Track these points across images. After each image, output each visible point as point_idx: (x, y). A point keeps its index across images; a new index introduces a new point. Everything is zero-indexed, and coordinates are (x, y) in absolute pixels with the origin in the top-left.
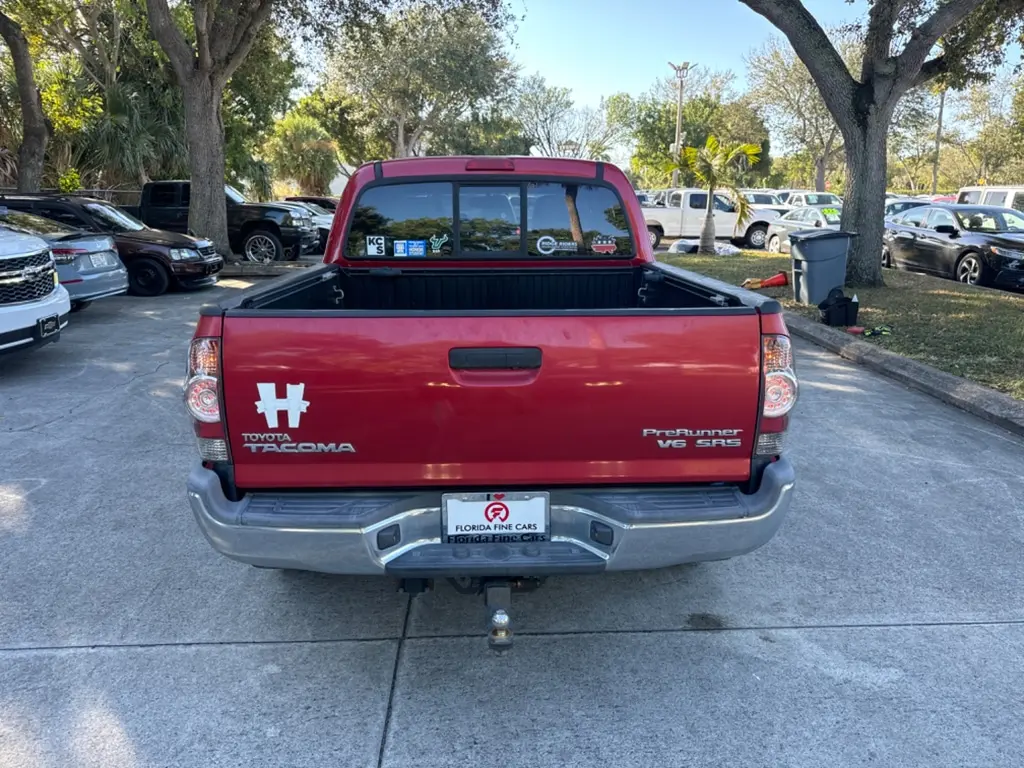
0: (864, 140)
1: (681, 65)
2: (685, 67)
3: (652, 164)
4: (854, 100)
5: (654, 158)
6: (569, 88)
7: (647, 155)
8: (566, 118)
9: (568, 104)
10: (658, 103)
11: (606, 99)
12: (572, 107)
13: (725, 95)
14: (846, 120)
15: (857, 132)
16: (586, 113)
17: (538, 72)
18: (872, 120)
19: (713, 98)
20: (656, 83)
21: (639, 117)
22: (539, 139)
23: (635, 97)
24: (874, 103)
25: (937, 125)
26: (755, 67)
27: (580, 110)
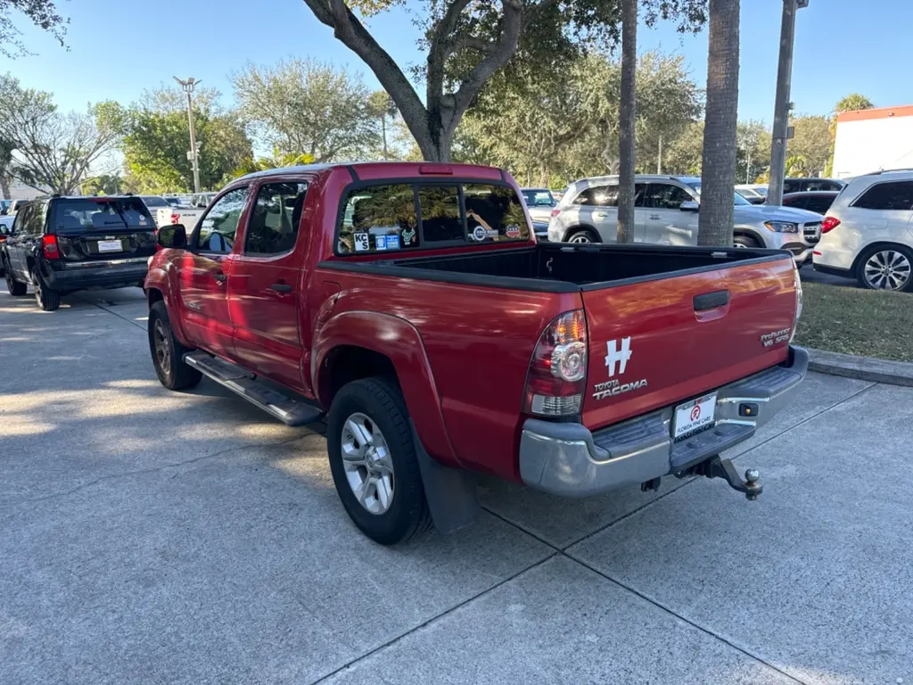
0: (439, 155)
1: (187, 81)
2: (190, 82)
3: (154, 169)
4: (429, 124)
5: (156, 164)
6: (49, 92)
7: (148, 161)
8: (50, 121)
9: (51, 109)
10: (151, 113)
11: (93, 105)
12: (56, 111)
13: (213, 109)
14: (424, 139)
15: (434, 148)
16: (73, 118)
17: (9, 72)
18: (442, 139)
19: (202, 112)
20: (144, 94)
21: (133, 126)
22: (20, 142)
23: (125, 105)
24: (442, 127)
25: (383, 143)
26: (240, 87)
27: (66, 115)
